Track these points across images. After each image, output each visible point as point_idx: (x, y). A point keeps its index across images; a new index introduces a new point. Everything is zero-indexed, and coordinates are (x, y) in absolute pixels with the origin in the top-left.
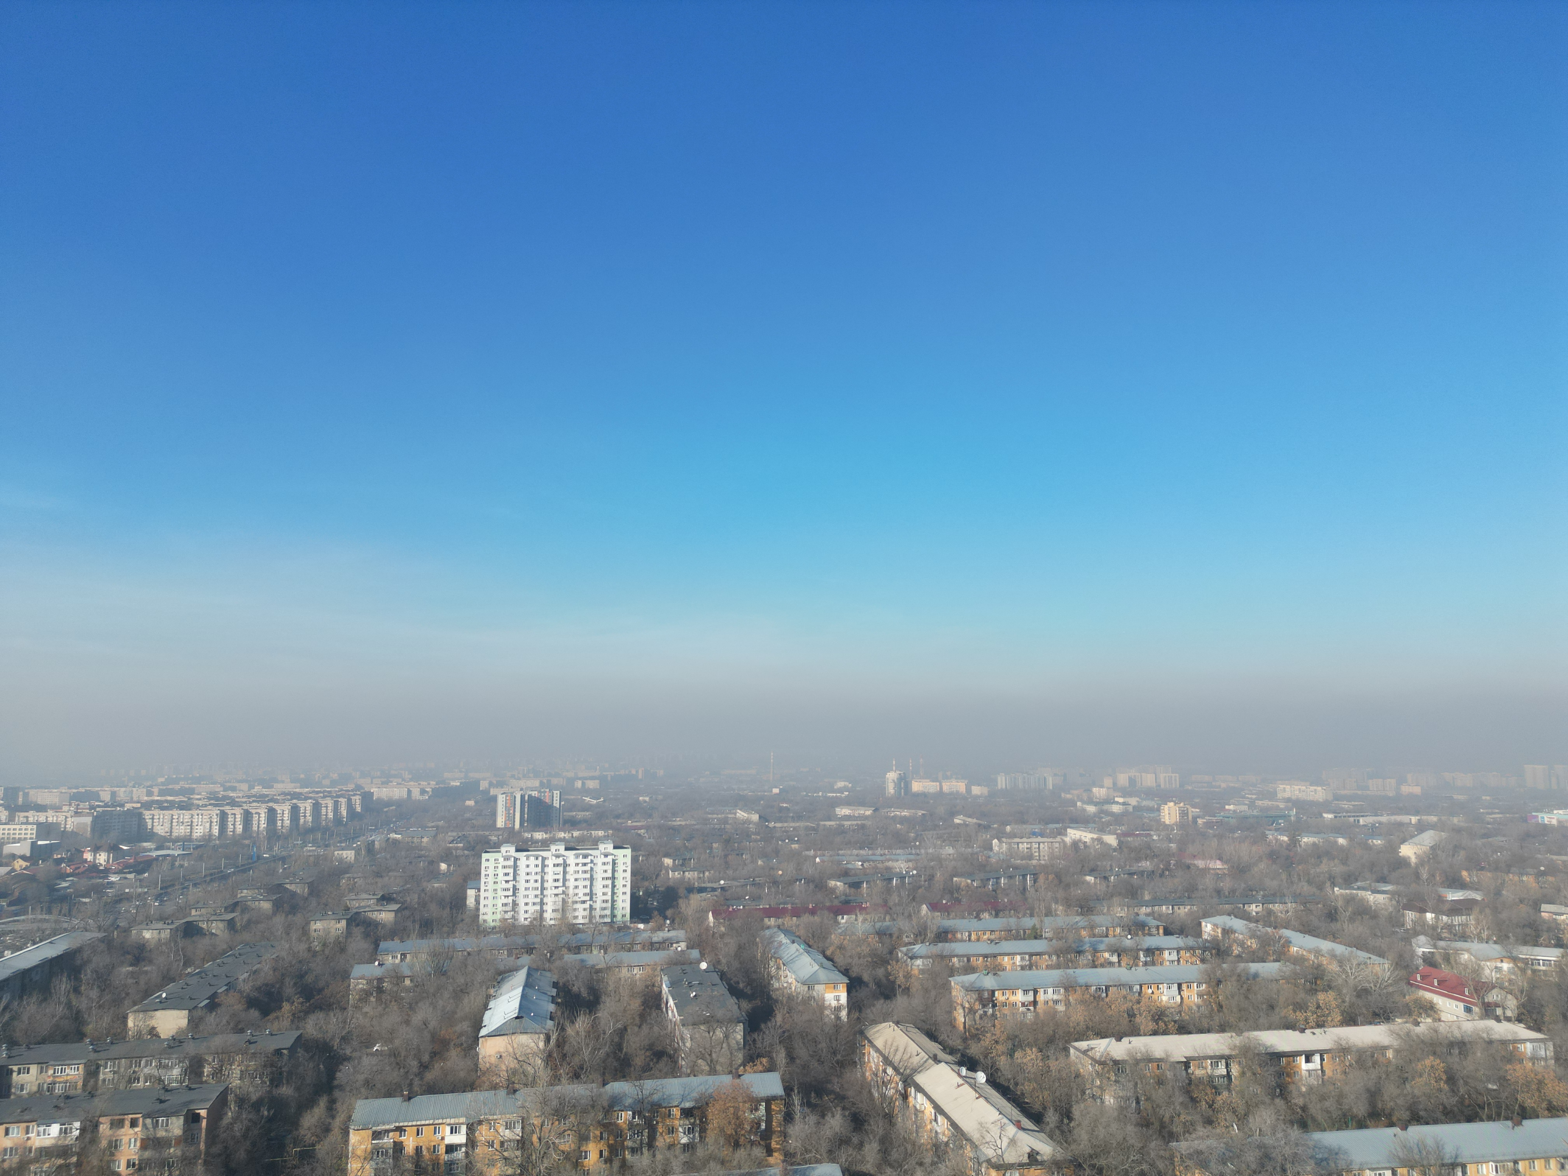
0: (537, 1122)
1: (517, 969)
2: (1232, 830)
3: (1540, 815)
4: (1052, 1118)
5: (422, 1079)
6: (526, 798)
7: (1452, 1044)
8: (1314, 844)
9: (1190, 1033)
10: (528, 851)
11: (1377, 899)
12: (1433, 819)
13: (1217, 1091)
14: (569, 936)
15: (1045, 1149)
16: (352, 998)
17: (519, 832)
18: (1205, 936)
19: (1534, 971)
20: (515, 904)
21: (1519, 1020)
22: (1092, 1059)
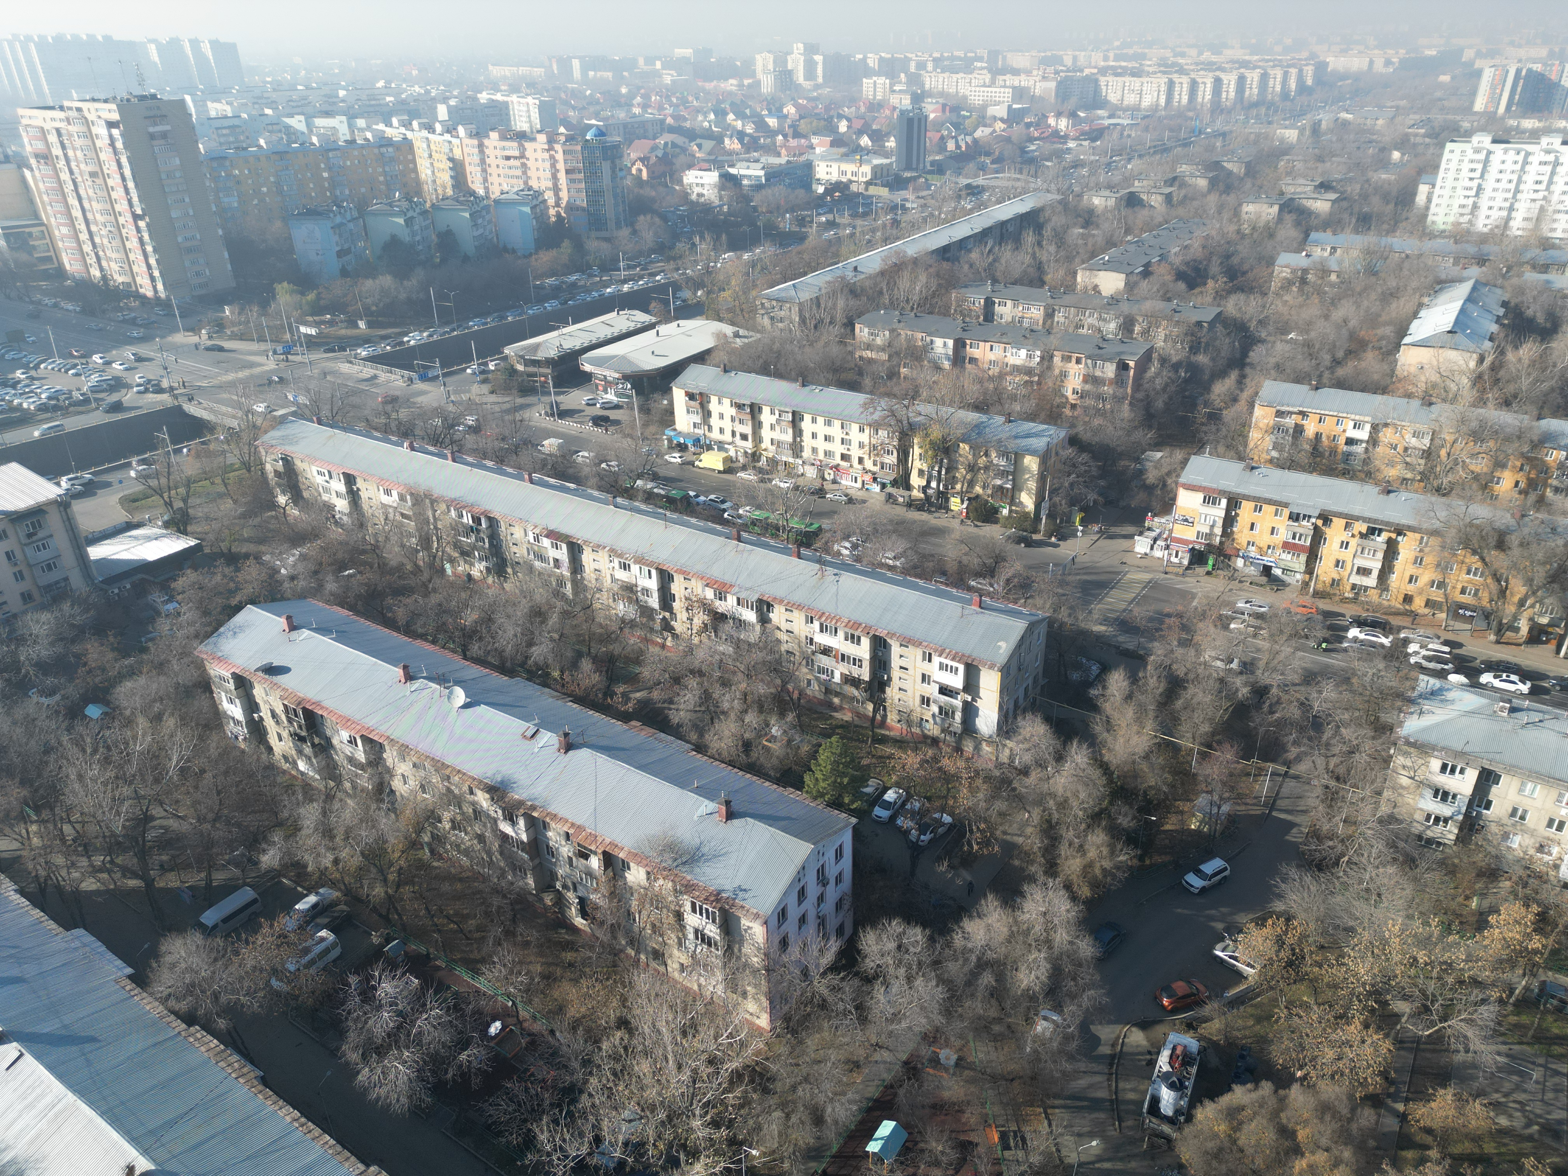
0: (1449, 438)
1: (1461, 280)
5: (1333, 373)
6: (1524, 73)
10: (1508, 142)
14: (1537, 251)
16: (1274, 285)
17: (1503, 118)
20: (1475, 207)
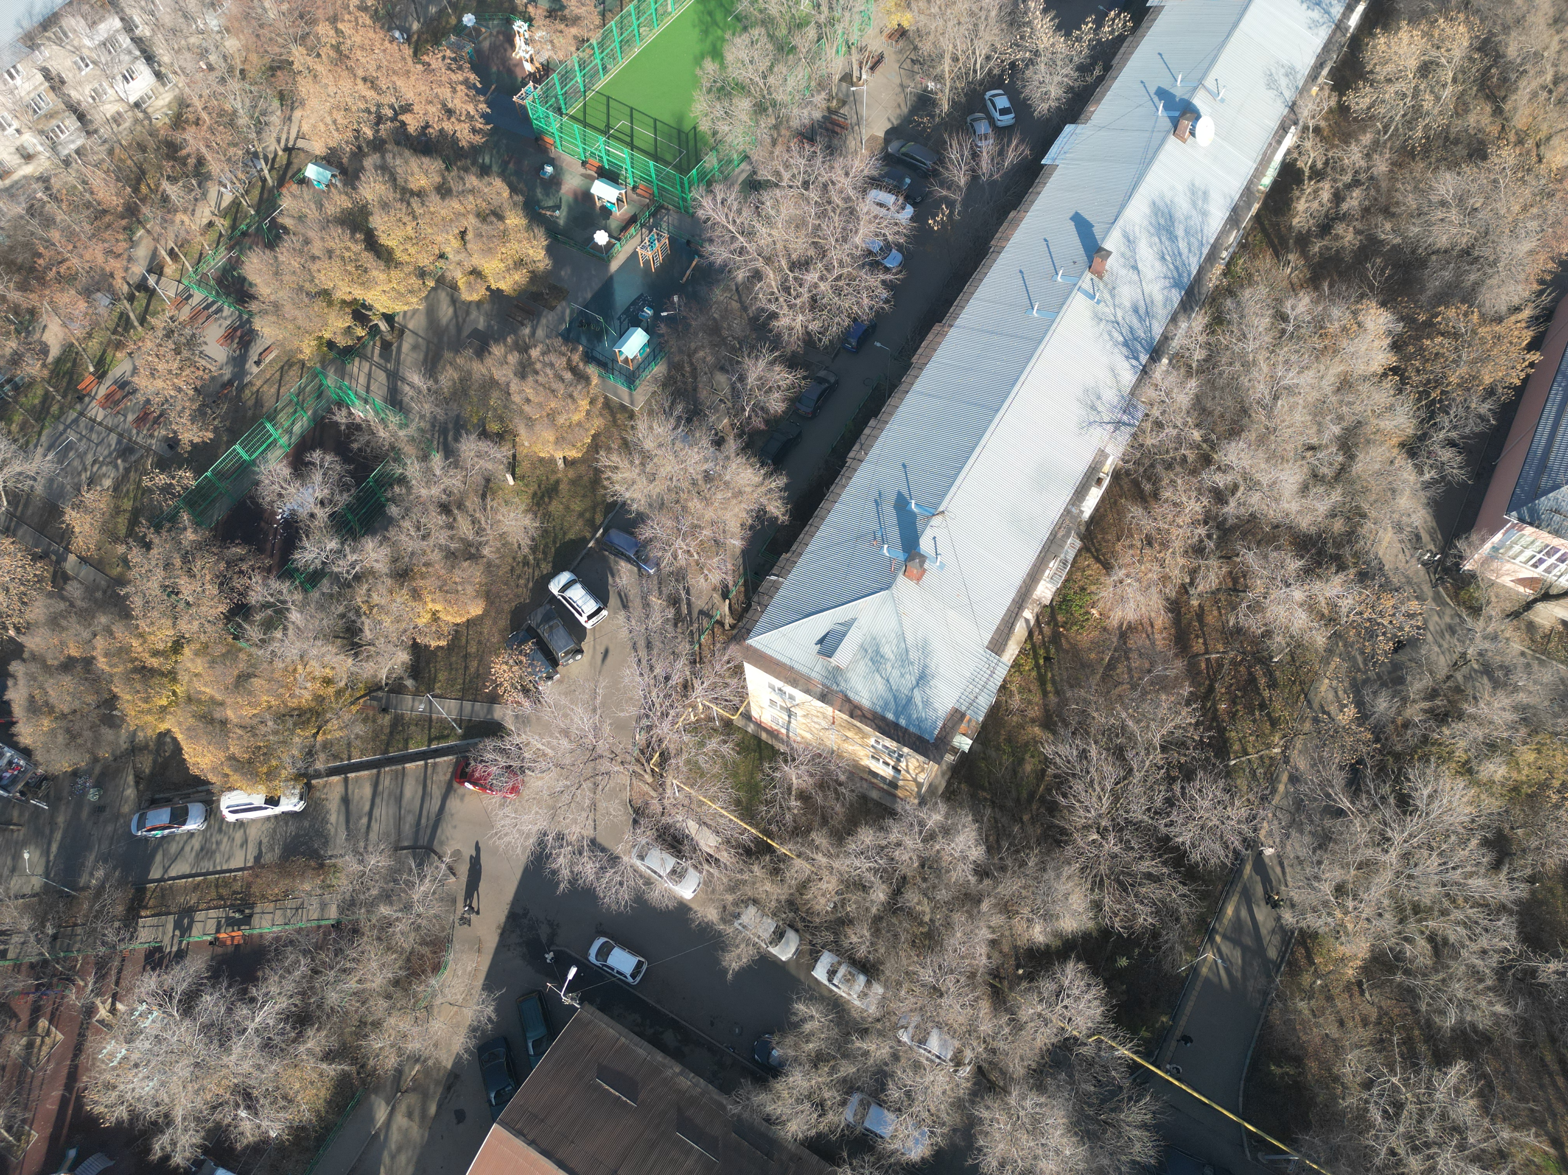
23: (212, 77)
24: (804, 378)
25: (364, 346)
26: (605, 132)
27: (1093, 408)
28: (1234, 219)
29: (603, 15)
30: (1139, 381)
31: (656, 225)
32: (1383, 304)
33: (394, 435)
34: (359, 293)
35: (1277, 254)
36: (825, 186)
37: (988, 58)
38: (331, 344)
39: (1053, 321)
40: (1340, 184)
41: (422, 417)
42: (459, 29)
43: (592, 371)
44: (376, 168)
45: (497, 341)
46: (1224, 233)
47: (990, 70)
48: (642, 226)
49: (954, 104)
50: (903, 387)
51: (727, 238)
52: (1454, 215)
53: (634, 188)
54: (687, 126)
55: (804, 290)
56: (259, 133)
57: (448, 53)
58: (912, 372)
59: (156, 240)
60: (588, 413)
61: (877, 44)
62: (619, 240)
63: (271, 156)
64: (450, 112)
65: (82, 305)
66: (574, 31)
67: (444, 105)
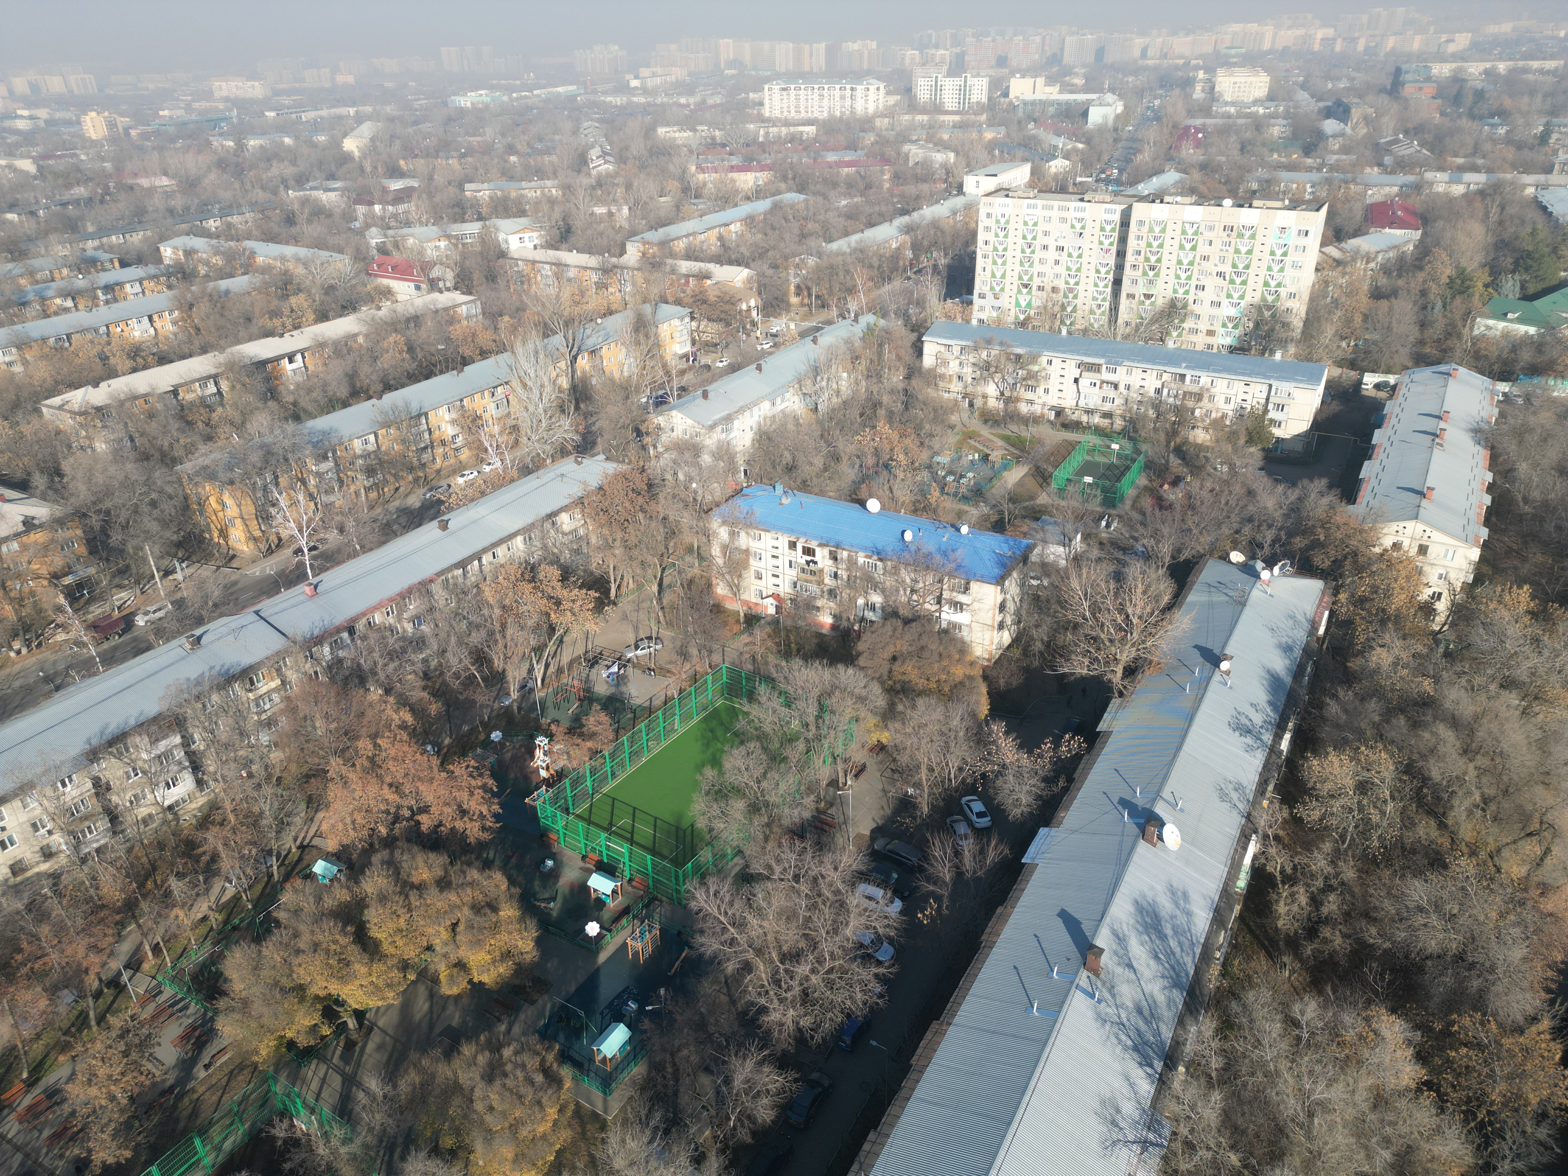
2: (173, 140)
3: (457, 98)
4: (39, 481)
7: (408, 320)
8: (261, 147)
9: (172, 362)
11: (329, 198)
12: (369, 109)
13: (211, 409)
15: (40, 511)
18: (167, 262)
19: (463, 245)
21: (456, 289)
22: (70, 412)
23: (250, 784)
24: (796, 1081)
25: (326, 1046)
26: (608, 829)
27: (1114, 1123)
28: (1218, 919)
29: (617, 732)
30: (1158, 1092)
31: (649, 916)
32: (1393, 1011)
33: (334, 1152)
34: (334, 988)
35: (1270, 956)
36: (815, 880)
37: (960, 769)
38: (291, 1045)
39: (1055, 1021)
40: (1313, 889)
41: (371, 1130)
42: (487, 744)
43: (566, 1072)
44: (383, 863)
45: (469, 1039)
46: (1211, 934)
47: (964, 779)
48: (634, 917)
49: (933, 808)
50: (903, 1093)
51: (718, 929)
52: (1434, 920)
53: (630, 880)
54: (685, 824)
55: (795, 983)
56: (278, 832)
57: (473, 763)
58: (912, 1076)
59: (145, 935)
60: (555, 1123)
61: (859, 756)
62: (610, 931)
63: (283, 853)
64: (463, 812)
65: (43, 1003)
66: (589, 744)
67: (460, 806)
